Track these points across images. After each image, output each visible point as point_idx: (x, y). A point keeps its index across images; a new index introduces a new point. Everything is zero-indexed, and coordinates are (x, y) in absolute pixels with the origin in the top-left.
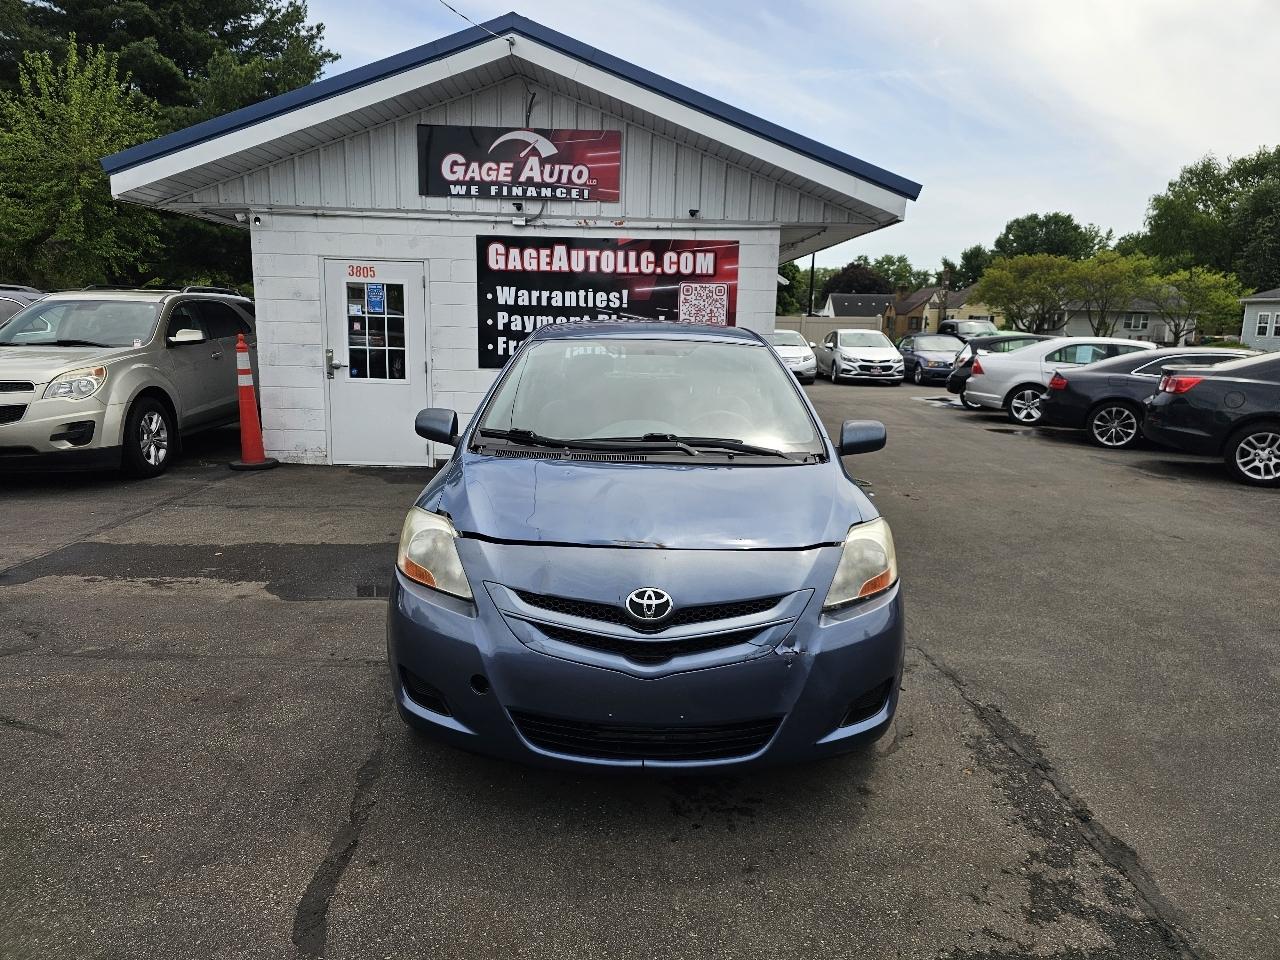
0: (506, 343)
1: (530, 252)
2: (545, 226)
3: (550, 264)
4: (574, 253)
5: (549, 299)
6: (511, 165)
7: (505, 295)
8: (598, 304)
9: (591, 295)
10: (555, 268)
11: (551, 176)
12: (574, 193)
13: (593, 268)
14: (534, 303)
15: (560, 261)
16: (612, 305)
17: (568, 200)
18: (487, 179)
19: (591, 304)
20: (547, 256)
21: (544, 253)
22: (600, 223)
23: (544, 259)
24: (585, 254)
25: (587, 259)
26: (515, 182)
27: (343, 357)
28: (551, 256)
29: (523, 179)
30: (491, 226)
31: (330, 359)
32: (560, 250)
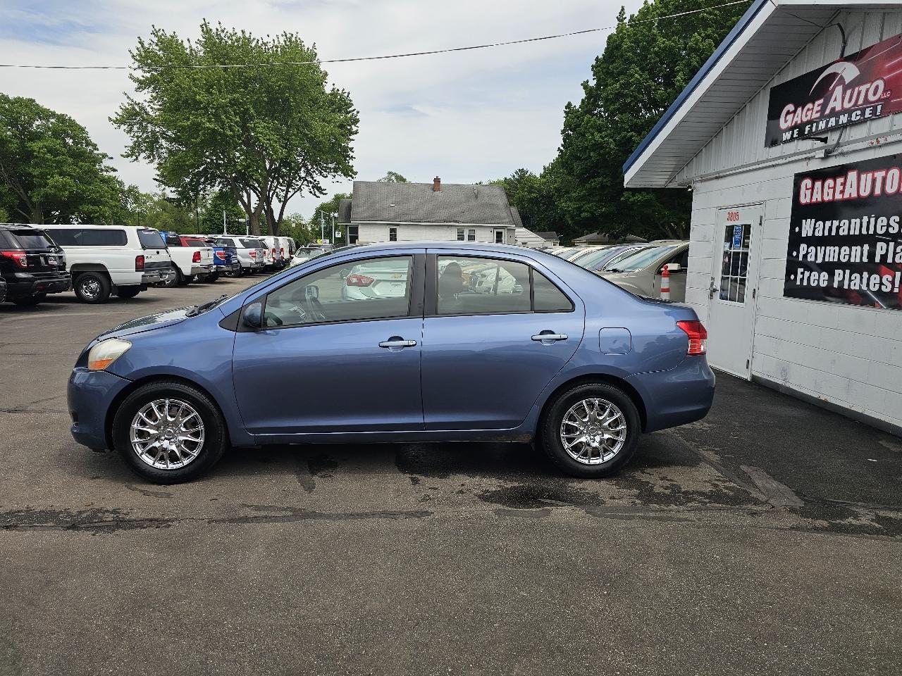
0: (802, 273)
1: (830, 182)
2: (843, 154)
3: (842, 192)
4: (863, 177)
5: (838, 228)
6: (821, 101)
7: (808, 228)
8: (879, 231)
9: (872, 220)
10: (846, 196)
11: (850, 101)
12: (868, 113)
13: (878, 191)
14: (826, 233)
15: (853, 187)
16: (891, 230)
17: (863, 121)
18: (805, 120)
19: (871, 232)
20: (842, 184)
21: (840, 180)
22: (890, 139)
23: (839, 188)
24: (873, 175)
25: (874, 181)
26: (822, 117)
27: (718, 285)
28: (844, 184)
29: (827, 112)
30: (804, 163)
31: (712, 284)
32: (852, 176)
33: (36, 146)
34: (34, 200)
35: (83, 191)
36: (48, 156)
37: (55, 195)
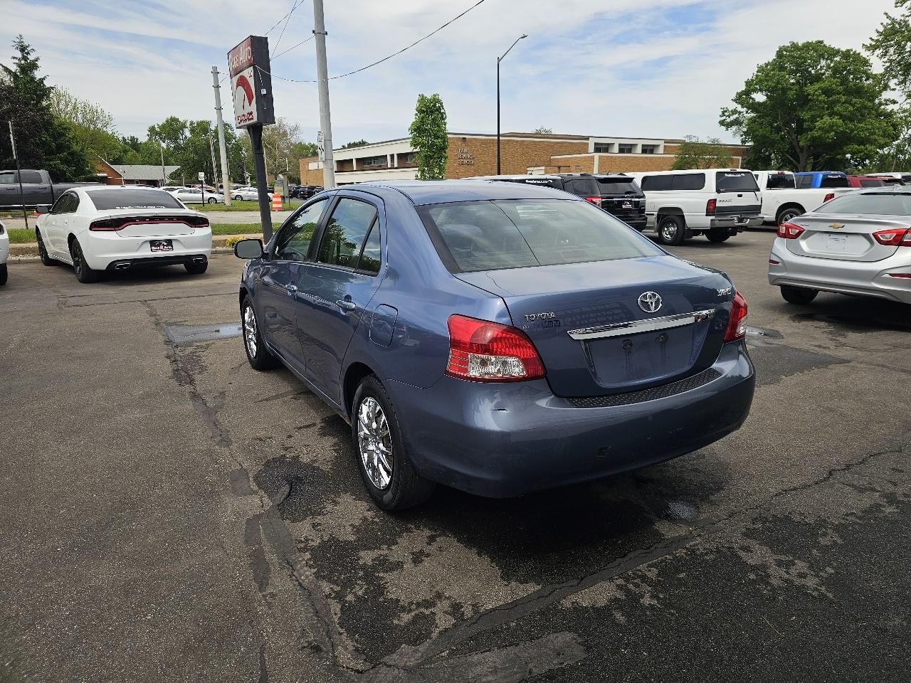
33: (810, 89)
34: (801, 144)
35: (852, 131)
36: (822, 98)
37: (820, 136)
